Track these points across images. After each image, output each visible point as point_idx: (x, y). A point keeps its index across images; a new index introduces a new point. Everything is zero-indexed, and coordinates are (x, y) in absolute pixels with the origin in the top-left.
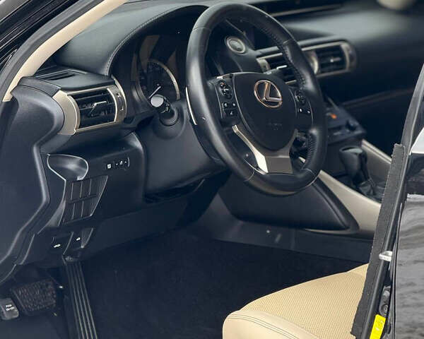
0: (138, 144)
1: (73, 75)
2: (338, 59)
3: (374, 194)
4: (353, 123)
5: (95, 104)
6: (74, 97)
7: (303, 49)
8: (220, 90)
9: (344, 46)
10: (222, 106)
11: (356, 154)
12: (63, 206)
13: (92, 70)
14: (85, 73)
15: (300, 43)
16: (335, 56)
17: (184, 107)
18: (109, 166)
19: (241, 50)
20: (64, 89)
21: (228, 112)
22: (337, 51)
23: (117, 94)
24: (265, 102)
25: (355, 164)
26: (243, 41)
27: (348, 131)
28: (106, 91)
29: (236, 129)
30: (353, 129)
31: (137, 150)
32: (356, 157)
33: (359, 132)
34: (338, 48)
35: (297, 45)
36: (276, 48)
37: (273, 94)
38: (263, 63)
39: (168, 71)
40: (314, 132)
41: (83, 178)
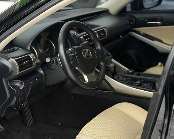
0: (42, 72)
1: (17, 50)
2: (104, 34)
3: (119, 79)
4: (109, 54)
5: (25, 62)
6: (16, 60)
7: (94, 32)
8: (71, 55)
9: (105, 29)
10: (72, 61)
11: (112, 66)
12: (15, 99)
13: (24, 48)
14: (21, 49)
15: (93, 30)
16: (103, 33)
17: (57, 59)
18: (32, 82)
19: (75, 34)
20: (12, 58)
21: (74, 63)
22: (103, 31)
23: (33, 57)
24: (86, 57)
25: (113, 70)
26: (75, 31)
27: (108, 56)
28: (29, 56)
29: (77, 68)
30: (109, 56)
31: (41, 74)
32: (113, 67)
33: (111, 56)
34: (103, 30)
35: (92, 30)
36: (85, 33)
37: (89, 53)
38: (82, 38)
39: (51, 42)
40: (102, 64)
41: (22, 88)
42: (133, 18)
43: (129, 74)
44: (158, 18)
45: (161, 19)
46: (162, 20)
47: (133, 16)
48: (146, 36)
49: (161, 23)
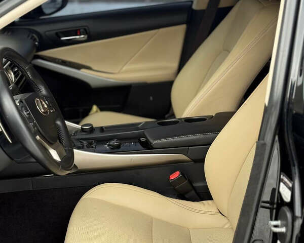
29: (38, 138)
42: (33, 33)
43: (85, 133)
44: (79, 30)
45: (85, 29)
46: (88, 31)
47: (33, 30)
48: (64, 63)
49: (86, 36)
